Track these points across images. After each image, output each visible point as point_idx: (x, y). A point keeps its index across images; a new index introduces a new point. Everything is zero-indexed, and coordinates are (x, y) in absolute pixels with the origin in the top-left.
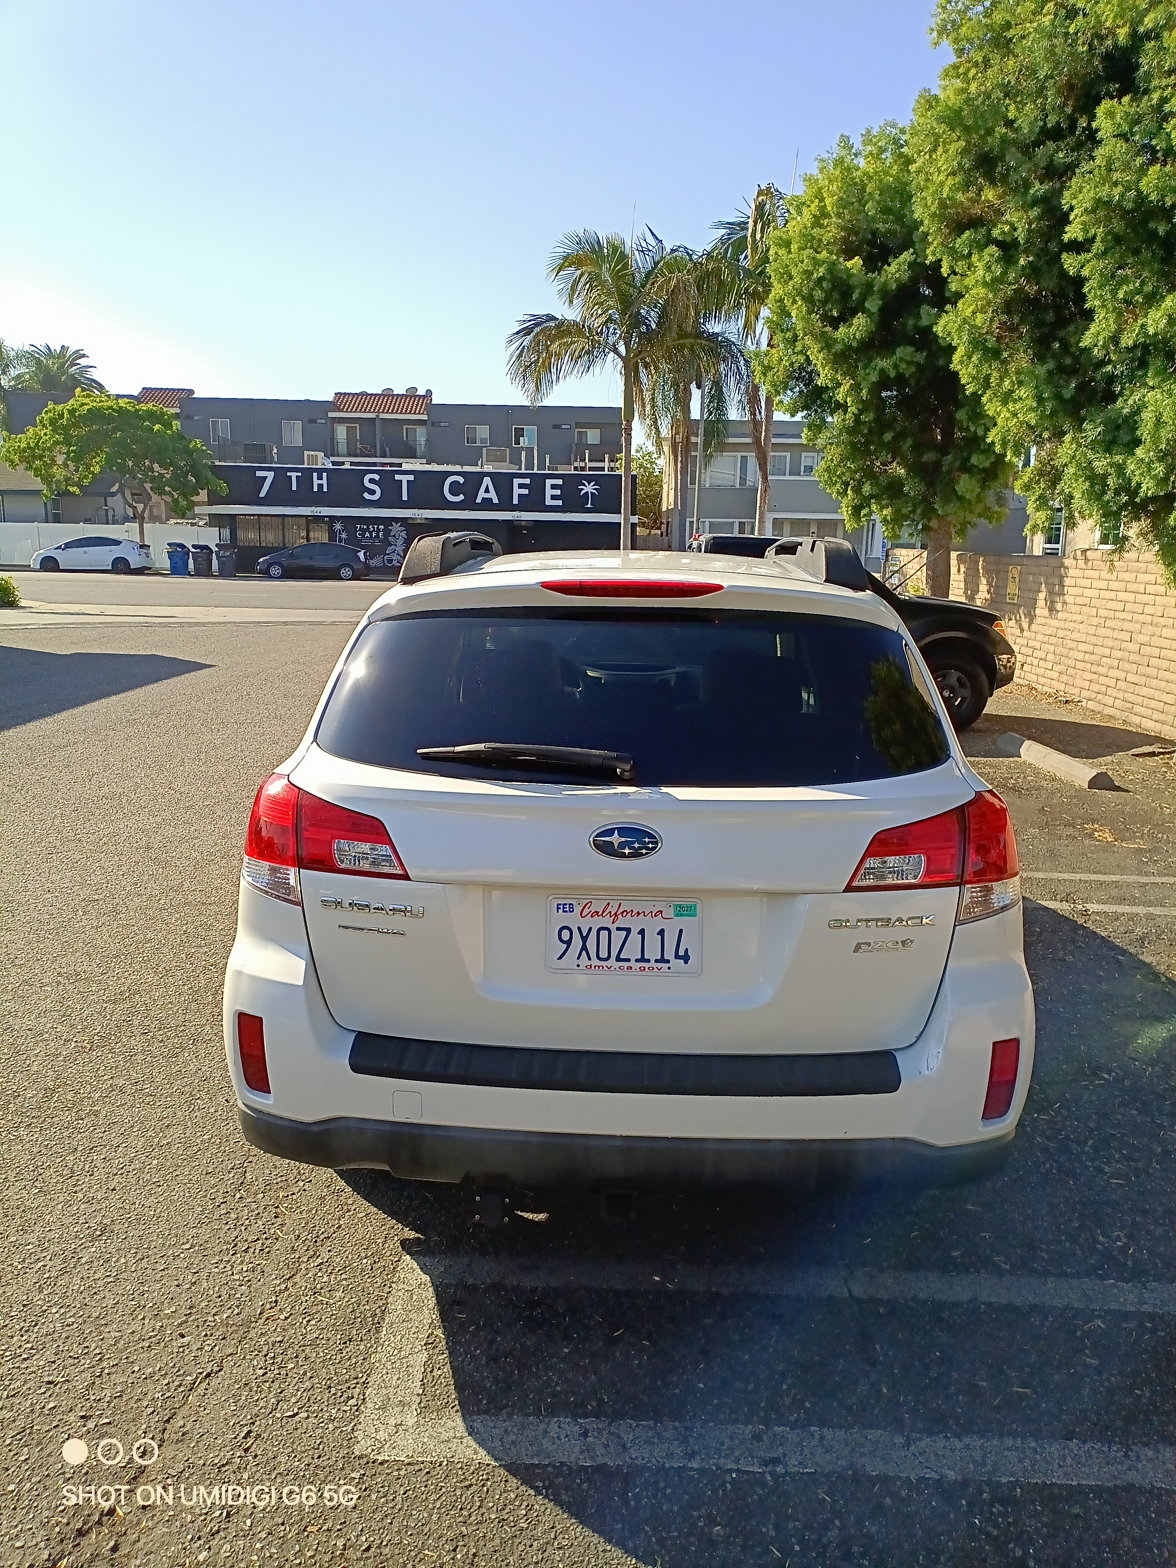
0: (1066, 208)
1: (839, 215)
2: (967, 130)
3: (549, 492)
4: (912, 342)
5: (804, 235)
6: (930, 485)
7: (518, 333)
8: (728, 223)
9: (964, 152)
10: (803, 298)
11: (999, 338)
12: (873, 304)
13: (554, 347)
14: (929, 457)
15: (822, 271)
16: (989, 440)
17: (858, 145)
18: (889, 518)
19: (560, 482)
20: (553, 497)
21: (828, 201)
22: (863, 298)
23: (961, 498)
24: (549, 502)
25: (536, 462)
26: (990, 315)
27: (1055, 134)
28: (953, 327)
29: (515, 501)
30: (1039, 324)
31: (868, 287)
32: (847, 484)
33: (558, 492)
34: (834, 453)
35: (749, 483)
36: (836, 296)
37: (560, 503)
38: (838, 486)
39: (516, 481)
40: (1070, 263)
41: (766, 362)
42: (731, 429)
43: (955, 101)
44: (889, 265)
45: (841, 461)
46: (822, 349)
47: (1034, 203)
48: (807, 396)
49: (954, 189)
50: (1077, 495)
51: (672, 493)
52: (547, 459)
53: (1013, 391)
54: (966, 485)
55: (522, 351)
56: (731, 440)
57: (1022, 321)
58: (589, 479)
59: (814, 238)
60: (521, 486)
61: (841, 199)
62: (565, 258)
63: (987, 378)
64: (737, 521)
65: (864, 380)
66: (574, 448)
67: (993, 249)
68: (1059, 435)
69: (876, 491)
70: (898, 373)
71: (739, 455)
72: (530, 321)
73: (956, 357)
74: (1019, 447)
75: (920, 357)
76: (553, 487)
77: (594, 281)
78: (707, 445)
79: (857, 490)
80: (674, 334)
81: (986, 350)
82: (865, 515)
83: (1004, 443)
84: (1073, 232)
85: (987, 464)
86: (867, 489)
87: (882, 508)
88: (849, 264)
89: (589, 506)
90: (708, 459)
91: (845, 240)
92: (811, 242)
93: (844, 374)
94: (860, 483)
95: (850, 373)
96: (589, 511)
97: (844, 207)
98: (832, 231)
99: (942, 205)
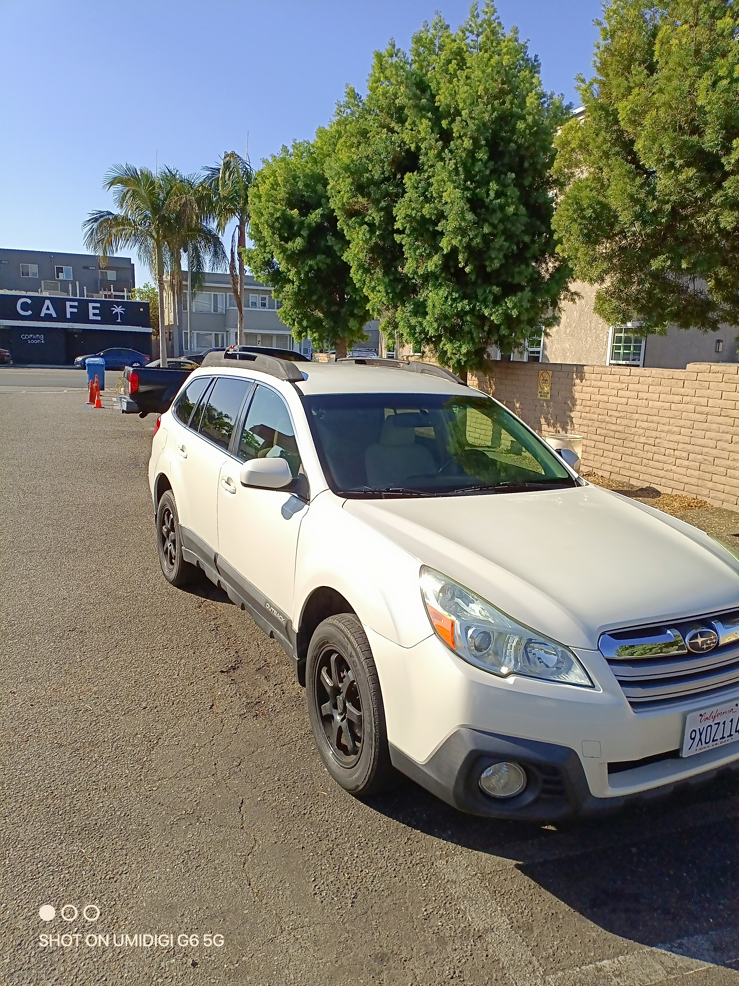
0: (394, 215)
1: (285, 186)
2: (352, 173)
3: (91, 311)
4: (324, 253)
5: (268, 194)
6: (335, 322)
7: (88, 221)
8: (211, 168)
9: (352, 183)
10: (268, 225)
11: (370, 264)
12: (304, 233)
13: (114, 231)
14: (334, 309)
15: (278, 214)
16: (367, 309)
17: (291, 150)
18: (317, 338)
19: (98, 305)
20: (94, 315)
21: (279, 179)
22: (300, 229)
23: (351, 330)
24: (91, 317)
25: (78, 291)
26: (365, 253)
27: (387, 179)
28: (350, 258)
29: (68, 316)
30: (385, 259)
31: (302, 223)
32: (294, 320)
33: (97, 311)
34: (287, 304)
35: (219, 310)
36: (286, 227)
37: (99, 318)
38: (290, 320)
39: (68, 304)
40: (397, 238)
41: (250, 256)
42: (207, 278)
43: (347, 161)
44: (311, 214)
45: (292, 308)
46: (281, 253)
47: (382, 209)
48: (273, 275)
49: (349, 199)
50: (405, 335)
51: (172, 315)
52: (85, 290)
53: (376, 287)
54: (353, 324)
55: (92, 232)
56: (207, 284)
57: (378, 257)
58: (118, 304)
59: (272, 196)
60: (71, 307)
61: (285, 178)
62: (115, 178)
63: (364, 281)
64: (214, 333)
65: (302, 269)
66: (99, 282)
67: (365, 226)
68: (396, 307)
69: (309, 324)
70: (318, 267)
71: (213, 293)
72: (96, 214)
73: (352, 271)
74: (379, 312)
75: (329, 261)
76: (94, 308)
77: (135, 194)
78: (193, 287)
79: (300, 323)
80: (186, 229)
81: (364, 268)
82: (304, 336)
83: (373, 310)
84: (398, 225)
85: (362, 314)
86: (305, 323)
87: (313, 333)
88: (292, 212)
89: (119, 321)
90: (193, 295)
91: (288, 199)
92: (271, 199)
93: (292, 266)
94: (301, 320)
95: (295, 265)
96: (118, 324)
97: (287, 182)
98: (282, 193)
99: (343, 204)
